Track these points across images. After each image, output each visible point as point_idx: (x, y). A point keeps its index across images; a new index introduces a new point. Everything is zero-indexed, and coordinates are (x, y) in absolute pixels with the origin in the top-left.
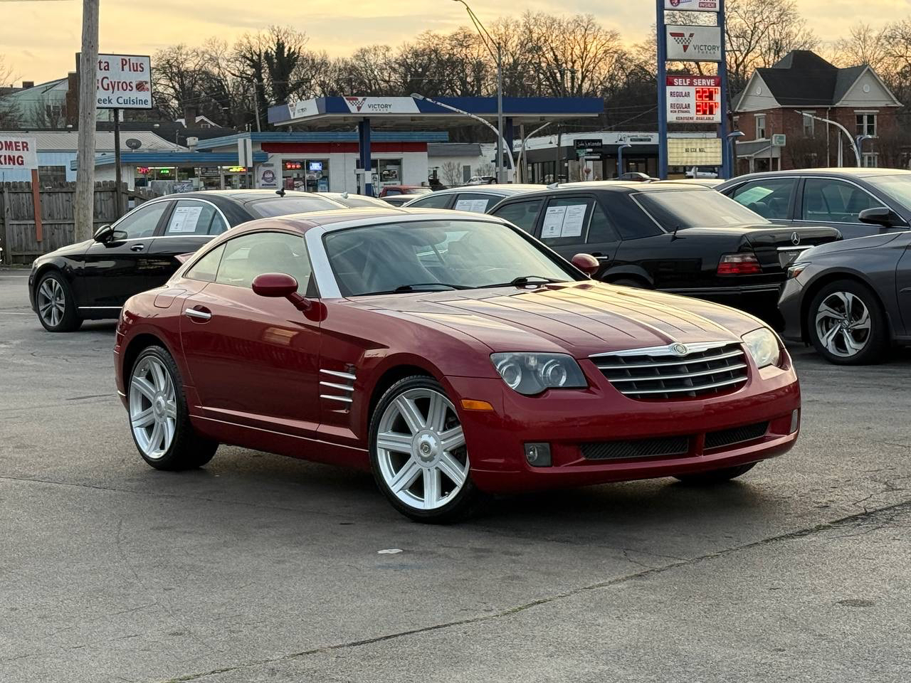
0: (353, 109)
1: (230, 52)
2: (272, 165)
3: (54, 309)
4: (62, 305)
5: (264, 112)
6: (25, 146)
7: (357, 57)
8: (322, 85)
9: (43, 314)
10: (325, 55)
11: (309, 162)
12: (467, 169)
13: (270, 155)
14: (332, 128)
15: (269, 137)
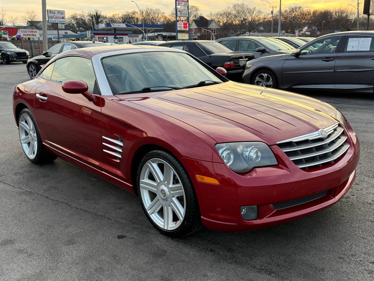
0: (112, 26)
1: (86, 14)
2: (96, 38)
3: (33, 74)
4: (35, 73)
5: (94, 26)
6: (36, 32)
7: (113, 16)
8: (106, 22)
9: (31, 75)
10: (106, 16)
11: (104, 38)
12: (136, 40)
13: (95, 36)
14: (108, 30)
15: (95, 32)
